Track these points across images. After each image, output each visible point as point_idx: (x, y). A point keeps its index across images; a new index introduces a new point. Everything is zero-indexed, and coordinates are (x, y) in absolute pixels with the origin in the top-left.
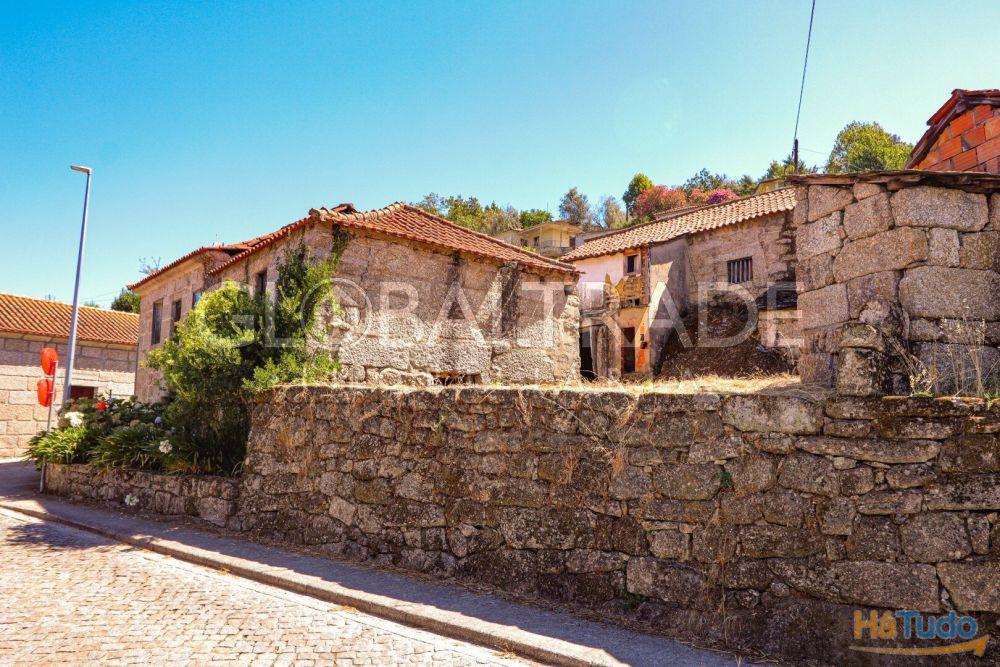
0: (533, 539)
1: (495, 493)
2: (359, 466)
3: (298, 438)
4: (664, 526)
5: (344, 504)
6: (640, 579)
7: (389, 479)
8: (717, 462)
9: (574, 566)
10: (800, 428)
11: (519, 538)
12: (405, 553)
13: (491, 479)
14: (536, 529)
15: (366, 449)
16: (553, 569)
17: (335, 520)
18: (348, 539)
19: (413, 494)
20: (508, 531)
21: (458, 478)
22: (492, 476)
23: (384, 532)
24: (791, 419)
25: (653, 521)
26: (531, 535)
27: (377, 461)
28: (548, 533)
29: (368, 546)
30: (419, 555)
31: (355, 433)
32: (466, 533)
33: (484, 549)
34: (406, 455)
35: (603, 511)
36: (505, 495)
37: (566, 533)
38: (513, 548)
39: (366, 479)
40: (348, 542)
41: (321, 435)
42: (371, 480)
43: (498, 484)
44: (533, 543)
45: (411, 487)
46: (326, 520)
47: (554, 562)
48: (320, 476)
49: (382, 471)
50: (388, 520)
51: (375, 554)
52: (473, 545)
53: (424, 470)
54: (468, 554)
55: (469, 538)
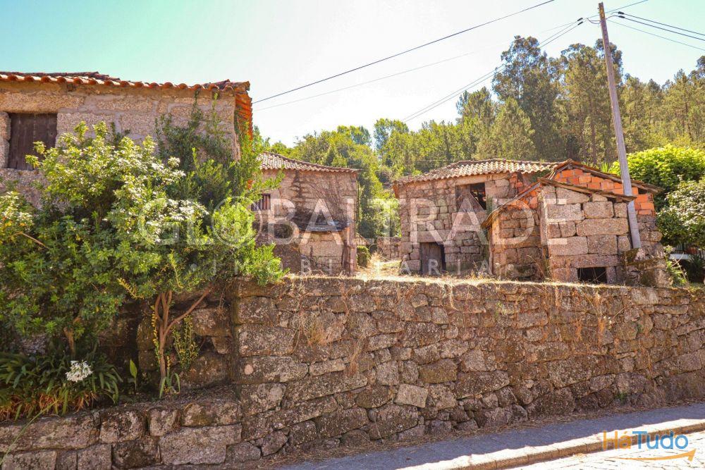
0: (571, 379)
1: (541, 354)
2: (422, 352)
3: (331, 333)
4: (625, 355)
5: (415, 389)
6: (624, 385)
7: (455, 359)
8: (633, 320)
9: (595, 388)
10: (655, 302)
11: (563, 380)
12: (487, 414)
13: (536, 345)
14: (571, 372)
15: (426, 336)
16: (586, 394)
17: (407, 406)
18: (425, 420)
19: (481, 367)
20: (556, 378)
21: (514, 348)
22: (537, 343)
23: (461, 403)
24: (652, 299)
25: (621, 354)
26: (569, 376)
27: (438, 345)
28: (578, 372)
29: (451, 418)
30: (499, 412)
31: (408, 323)
32: (529, 386)
33: (544, 394)
34: (466, 337)
35: (600, 353)
36: (548, 354)
37: (587, 370)
38: (561, 388)
39: (432, 362)
40: (427, 423)
41: (366, 327)
42: (435, 362)
43: (541, 348)
44: (571, 381)
45: (477, 362)
46: (397, 409)
47: (585, 389)
48: (374, 368)
49: (447, 353)
50: (465, 392)
51: (458, 423)
52: (536, 393)
53: (486, 346)
54: (534, 400)
55: (531, 389)
